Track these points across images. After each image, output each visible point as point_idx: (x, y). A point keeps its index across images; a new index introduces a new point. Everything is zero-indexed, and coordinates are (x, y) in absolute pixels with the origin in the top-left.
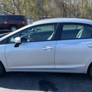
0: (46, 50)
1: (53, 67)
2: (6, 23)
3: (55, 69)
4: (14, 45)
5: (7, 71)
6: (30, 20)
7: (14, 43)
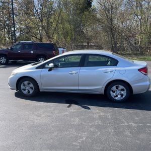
0: (72, 74)
1: (77, 88)
2: (32, 52)
3: (79, 90)
4: (48, 69)
5: (40, 91)
6: (63, 49)
7: (47, 68)
